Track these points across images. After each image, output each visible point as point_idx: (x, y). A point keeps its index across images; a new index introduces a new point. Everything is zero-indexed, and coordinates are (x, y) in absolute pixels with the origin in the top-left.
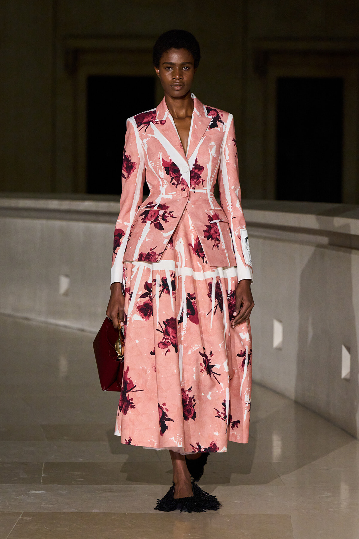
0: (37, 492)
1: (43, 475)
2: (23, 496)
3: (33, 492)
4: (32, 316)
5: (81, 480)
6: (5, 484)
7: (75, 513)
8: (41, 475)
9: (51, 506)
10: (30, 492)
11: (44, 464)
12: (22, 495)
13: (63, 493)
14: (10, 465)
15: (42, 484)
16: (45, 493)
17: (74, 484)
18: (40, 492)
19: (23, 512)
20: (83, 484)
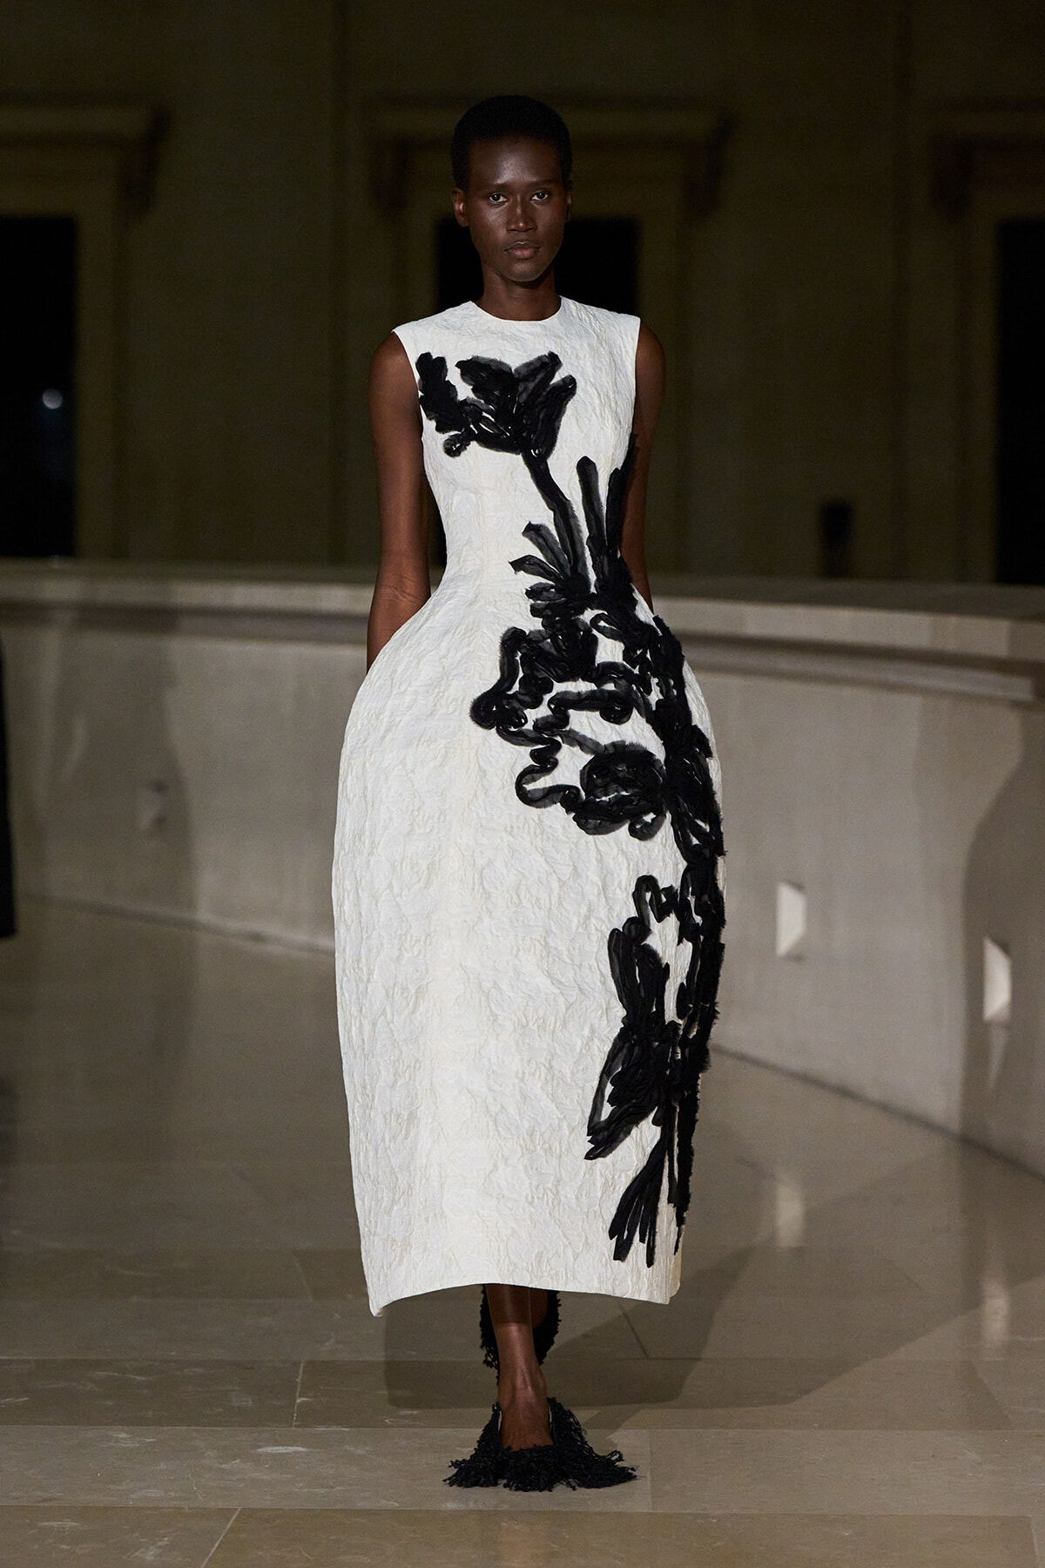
0: (281, 1450)
1: (298, 1401)
2: (238, 1461)
3: (270, 1449)
4: (273, 929)
5: (411, 1415)
6: (186, 1428)
7: (394, 1513)
8: (295, 1401)
9: (323, 1491)
10: (260, 1450)
11: (302, 1365)
12: (235, 1460)
13: (360, 1451)
14: (199, 1370)
15: (296, 1426)
16: (306, 1453)
17: (392, 1426)
18: (291, 1449)
19: (240, 1509)
20: (419, 1427)
